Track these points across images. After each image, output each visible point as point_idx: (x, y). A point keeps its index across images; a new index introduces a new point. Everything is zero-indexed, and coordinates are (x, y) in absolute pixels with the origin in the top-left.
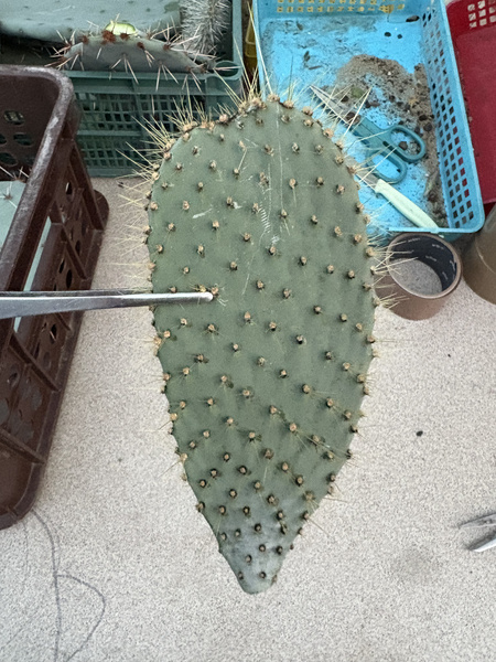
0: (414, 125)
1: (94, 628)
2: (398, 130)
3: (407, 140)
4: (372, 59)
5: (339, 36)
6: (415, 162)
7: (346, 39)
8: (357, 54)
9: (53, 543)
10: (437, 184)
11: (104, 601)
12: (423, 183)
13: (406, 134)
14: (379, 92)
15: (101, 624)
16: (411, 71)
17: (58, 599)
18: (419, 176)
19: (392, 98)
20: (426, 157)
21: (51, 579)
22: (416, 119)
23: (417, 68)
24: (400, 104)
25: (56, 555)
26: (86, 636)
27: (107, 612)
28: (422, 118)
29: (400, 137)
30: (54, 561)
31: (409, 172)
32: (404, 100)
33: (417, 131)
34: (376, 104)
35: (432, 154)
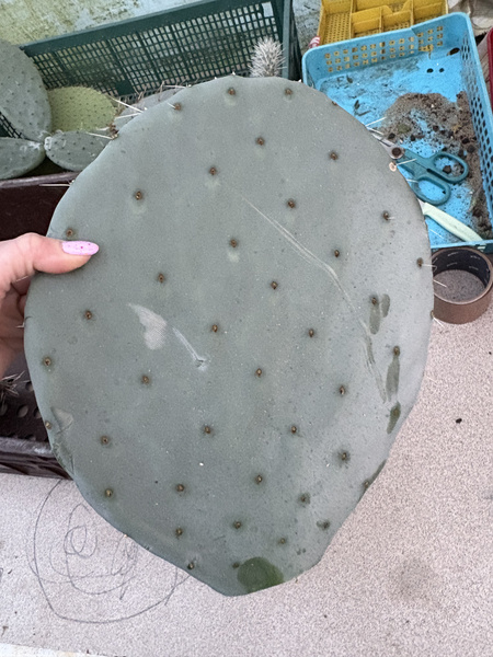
0: (457, 149)
2: (442, 156)
3: (452, 164)
4: (416, 96)
5: (385, 82)
6: (459, 183)
7: (391, 83)
8: (401, 94)
10: (481, 199)
12: (468, 200)
13: (450, 159)
14: (423, 125)
16: (454, 99)
18: (463, 196)
19: (436, 128)
20: (469, 176)
22: (459, 143)
23: (459, 96)
24: (443, 132)
28: (465, 141)
29: (445, 162)
31: (454, 193)
32: (448, 127)
33: (461, 155)
34: (421, 136)
35: (476, 173)
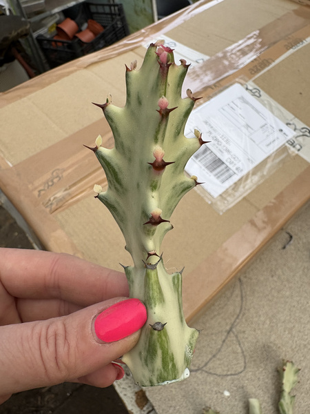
1: (231, 375)
9: (240, 313)
11: (245, 367)
15: (236, 376)
17: (224, 341)
21: (228, 328)
25: (237, 320)
26: (225, 373)
27: (242, 374)
30: (235, 321)
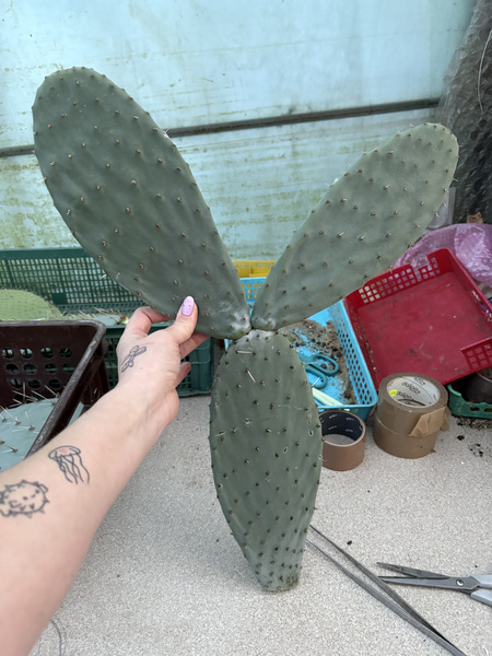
0: (330, 354)
2: (319, 358)
3: (326, 363)
6: (333, 375)
10: (350, 387)
12: (340, 387)
13: (325, 359)
14: (305, 338)
16: (324, 325)
18: (337, 385)
19: (313, 340)
20: (339, 372)
22: (331, 350)
23: (328, 323)
24: (319, 343)
28: (335, 350)
29: (321, 361)
31: (330, 382)
32: (322, 341)
33: (332, 357)
34: (303, 344)
35: (344, 370)
